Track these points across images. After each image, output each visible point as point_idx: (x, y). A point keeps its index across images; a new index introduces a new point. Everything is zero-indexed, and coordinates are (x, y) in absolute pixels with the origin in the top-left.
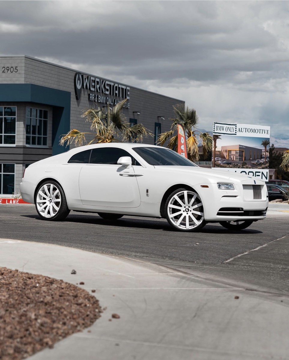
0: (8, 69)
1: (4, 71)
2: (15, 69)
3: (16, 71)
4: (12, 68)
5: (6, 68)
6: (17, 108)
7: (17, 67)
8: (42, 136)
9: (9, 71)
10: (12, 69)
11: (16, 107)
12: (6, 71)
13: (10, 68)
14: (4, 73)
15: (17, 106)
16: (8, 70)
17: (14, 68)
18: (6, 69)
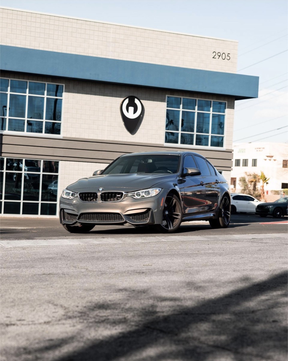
0: (219, 54)
1: (214, 57)
2: (228, 56)
3: (228, 59)
4: (224, 54)
5: (217, 53)
6: (228, 103)
7: (229, 54)
10: (224, 56)
12: (217, 57)
13: (221, 54)
14: (214, 59)
15: (228, 101)
16: (220, 56)
17: (226, 54)
18: (217, 55)
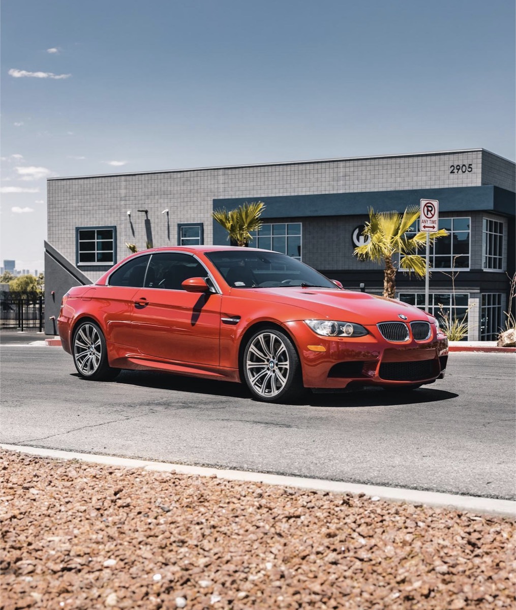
0: (458, 167)
1: (453, 172)
2: (469, 167)
3: (470, 170)
4: (464, 166)
5: (455, 168)
6: (472, 219)
7: (471, 165)
8: (493, 256)
9: (460, 170)
10: (464, 168)
11: (470, 218)
12: (456, 171)
13: (461, 166)
16: (458, 169)
17: (467, 166)
